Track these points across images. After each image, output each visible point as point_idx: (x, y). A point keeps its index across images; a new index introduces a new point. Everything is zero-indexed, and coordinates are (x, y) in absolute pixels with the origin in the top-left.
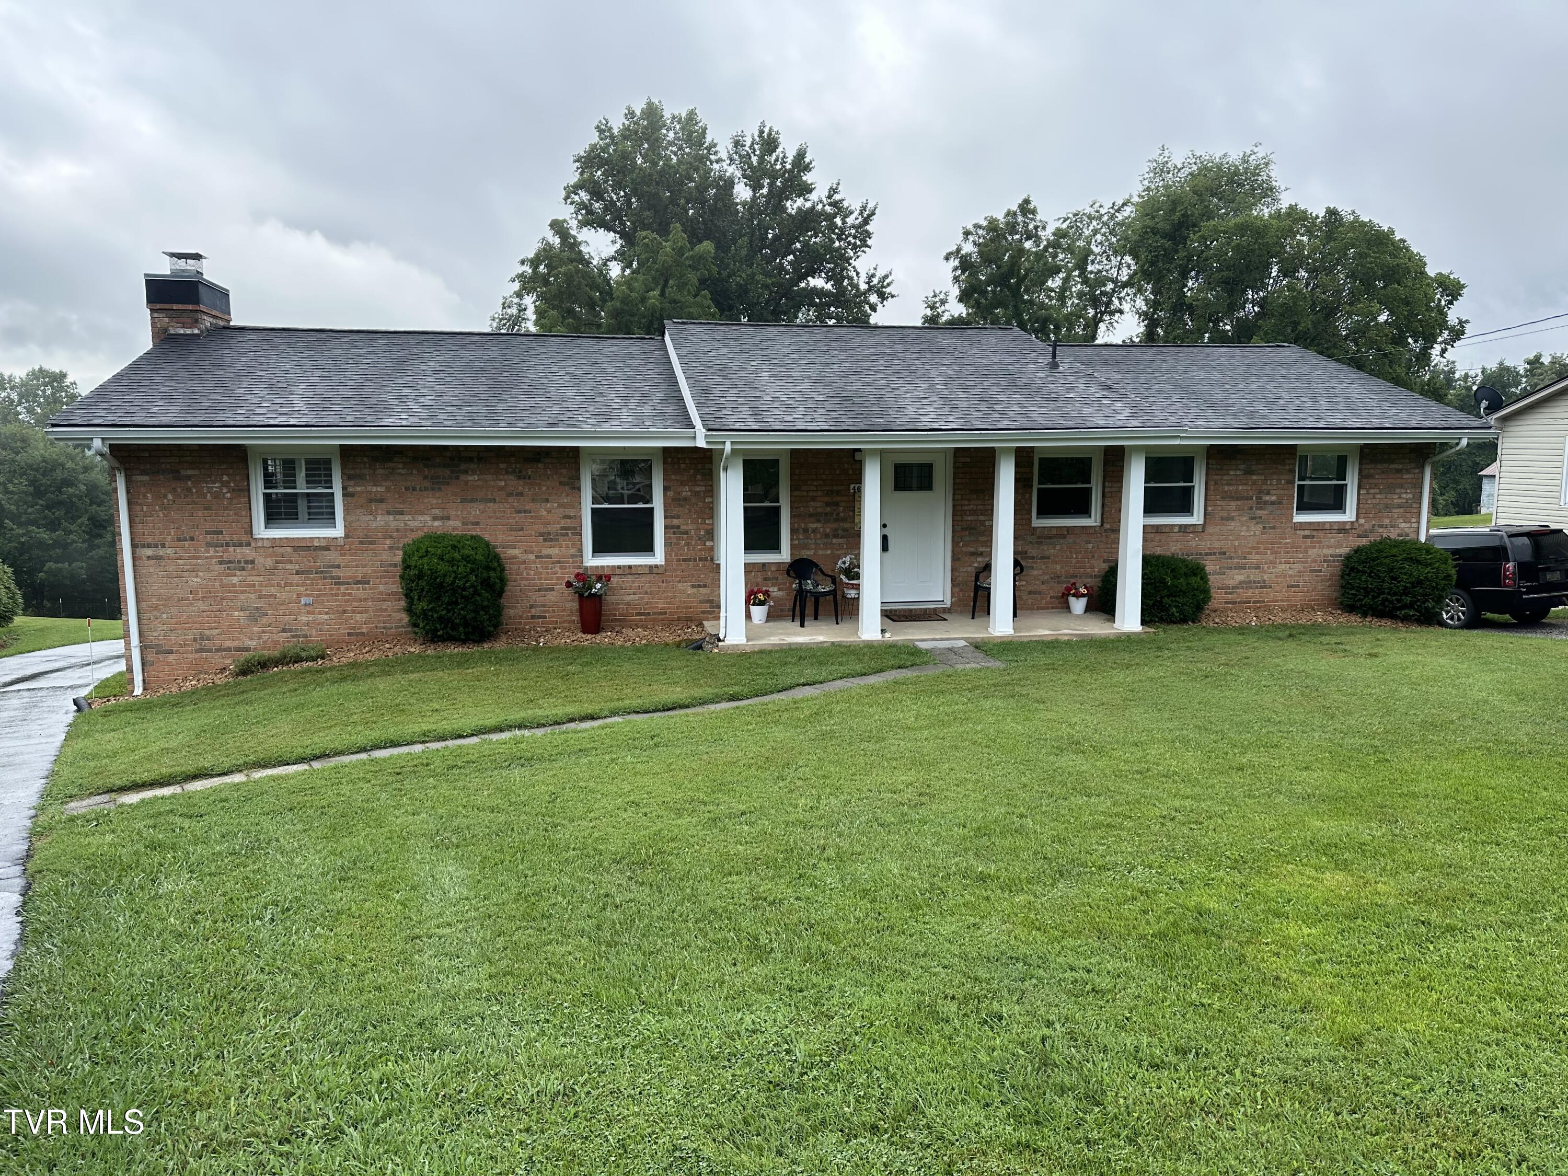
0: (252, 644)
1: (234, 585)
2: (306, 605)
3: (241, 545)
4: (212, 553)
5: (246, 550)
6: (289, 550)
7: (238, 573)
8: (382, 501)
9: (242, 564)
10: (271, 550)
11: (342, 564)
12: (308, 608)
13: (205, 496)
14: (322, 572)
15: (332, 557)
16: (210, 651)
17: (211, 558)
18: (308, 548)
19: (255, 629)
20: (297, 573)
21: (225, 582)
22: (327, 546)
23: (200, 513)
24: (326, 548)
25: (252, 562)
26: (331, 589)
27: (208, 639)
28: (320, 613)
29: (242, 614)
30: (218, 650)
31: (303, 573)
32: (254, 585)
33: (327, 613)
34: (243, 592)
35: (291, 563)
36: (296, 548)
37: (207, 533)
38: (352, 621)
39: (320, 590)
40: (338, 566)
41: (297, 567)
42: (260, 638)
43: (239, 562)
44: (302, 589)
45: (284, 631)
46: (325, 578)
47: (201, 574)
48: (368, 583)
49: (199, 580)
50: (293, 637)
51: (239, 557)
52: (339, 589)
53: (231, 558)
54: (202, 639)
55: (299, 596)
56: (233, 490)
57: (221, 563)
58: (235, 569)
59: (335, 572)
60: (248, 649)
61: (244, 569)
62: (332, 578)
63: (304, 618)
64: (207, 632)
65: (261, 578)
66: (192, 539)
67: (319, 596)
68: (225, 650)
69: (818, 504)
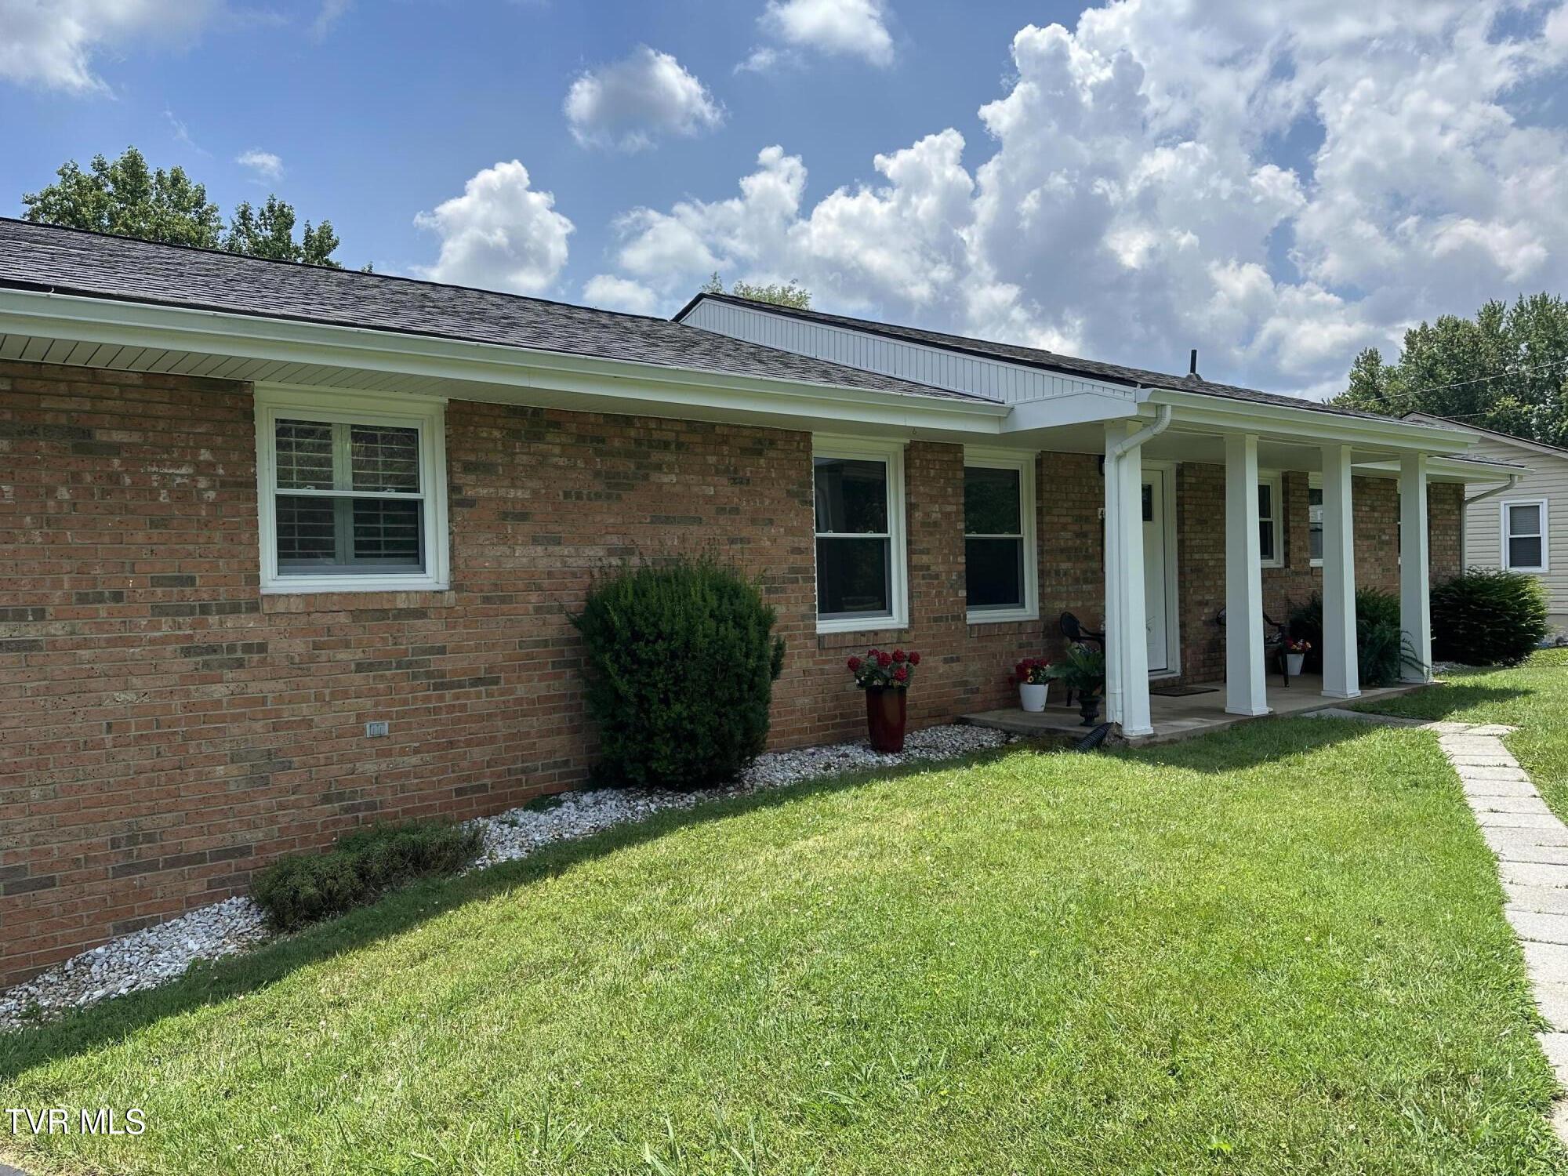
0: (253, 837)
1: (218, 704)
2: (373, 738)
3: (235, 609)
4: (165, 630)
5: (249, 622)
6: (343, 618)
7: (229, 675)
8: (523, 517)
9: (239, 654)
10: (304, 619)
11: (450, 646)
12: (377, 744)
13: (154, 493)
14: (410, 665)
15: (431, 630)
16: (152, 866)
17: (165, 641)
18: (383, 614)
19: (262, 802)
20: (360, 668)
21: (196, 697)
22: (421, 608)
23: (140, 537)
24: (420, 613)
25: (262, 648)
26: (427, 699)
27: (150, 838)
28: (403, 753)
29: (233, 770)
30: (171, 863)
31: (370, 667)
32: (263, 701)
33: (416, 751)
34: (236, 718)
35: (347, 645)
36: (358, 615)
37: (156, 582)
38: (465, 764)
39: (405, 702)
40: (442, 650)
41: (359, 655)
42: (273, 821)
43: (231, 648)
44: (367, 703)
45: (327, 799)
46: (415, 677)
47: (135, 681)
48: (496, 681)
49: (131, 696)
50: (346, 810)
51: (231, 637)
52: (441, 698)
53: (212, 640)
54: (132, 840)
55: (361, 718)
56: (223, 484)
57: (187, 652)
58: (220, 667)
59: (436, 663)
60: (243, 851)
61: (240, 664)
62: (429, 675)
63: (370, 768)
64: (147, 823)
65: (280, 685)
66: (117, 597)
67: (401, 715)
68: (191, 860)
69: (1069, 535)
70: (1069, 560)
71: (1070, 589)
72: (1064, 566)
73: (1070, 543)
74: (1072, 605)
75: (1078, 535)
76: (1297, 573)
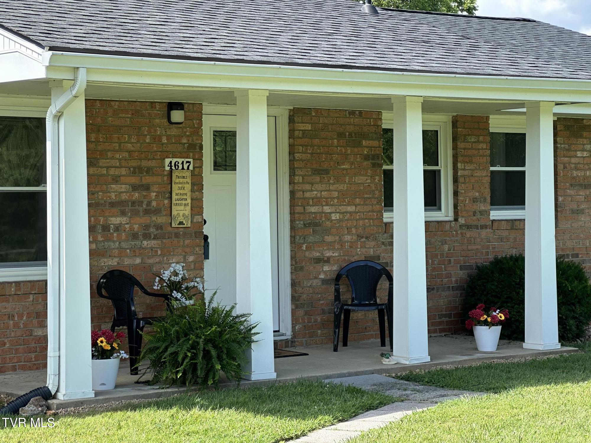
69: (123, 188)
70: (123, 213)
71: (124, 245)
72: (116, 220)
73: (124, 197)
74: (127, 261)
75: (135, 188)
76: (469, 227)
